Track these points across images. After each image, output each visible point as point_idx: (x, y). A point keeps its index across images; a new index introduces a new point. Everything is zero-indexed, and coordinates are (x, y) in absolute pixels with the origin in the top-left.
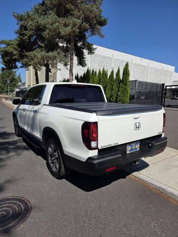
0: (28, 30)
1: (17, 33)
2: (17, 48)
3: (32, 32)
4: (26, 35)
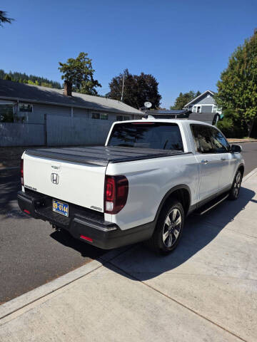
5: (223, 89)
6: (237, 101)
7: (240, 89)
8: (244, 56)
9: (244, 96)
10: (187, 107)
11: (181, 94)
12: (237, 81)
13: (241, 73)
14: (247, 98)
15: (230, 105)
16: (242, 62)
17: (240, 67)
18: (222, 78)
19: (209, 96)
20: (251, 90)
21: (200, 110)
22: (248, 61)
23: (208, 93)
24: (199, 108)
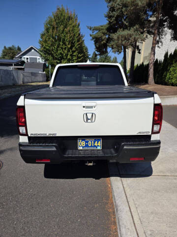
0: (115, 11)
1: (107, 17)
2: (106, 32)
3: (118, 12)
4: (113, 17)
5: (44, 46)
6: (55, 55)
7: (56, 47)
8: (54, 23)
9: (59, 52)
10: (18, 58)
11: (5, 47)
12: (52, 41)
13: (54, 36)
14: (61, 54)
15: (50, 58)
16: (53, 28)
17: (53, 32)
18: (42, 37)
19: (33, 50)
20: (62, 48)
21: (29, 60)
22: (57, 28)
23: (32, 48)
24: (27, 59)
